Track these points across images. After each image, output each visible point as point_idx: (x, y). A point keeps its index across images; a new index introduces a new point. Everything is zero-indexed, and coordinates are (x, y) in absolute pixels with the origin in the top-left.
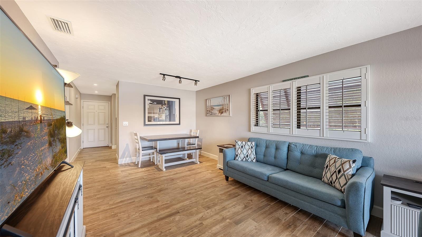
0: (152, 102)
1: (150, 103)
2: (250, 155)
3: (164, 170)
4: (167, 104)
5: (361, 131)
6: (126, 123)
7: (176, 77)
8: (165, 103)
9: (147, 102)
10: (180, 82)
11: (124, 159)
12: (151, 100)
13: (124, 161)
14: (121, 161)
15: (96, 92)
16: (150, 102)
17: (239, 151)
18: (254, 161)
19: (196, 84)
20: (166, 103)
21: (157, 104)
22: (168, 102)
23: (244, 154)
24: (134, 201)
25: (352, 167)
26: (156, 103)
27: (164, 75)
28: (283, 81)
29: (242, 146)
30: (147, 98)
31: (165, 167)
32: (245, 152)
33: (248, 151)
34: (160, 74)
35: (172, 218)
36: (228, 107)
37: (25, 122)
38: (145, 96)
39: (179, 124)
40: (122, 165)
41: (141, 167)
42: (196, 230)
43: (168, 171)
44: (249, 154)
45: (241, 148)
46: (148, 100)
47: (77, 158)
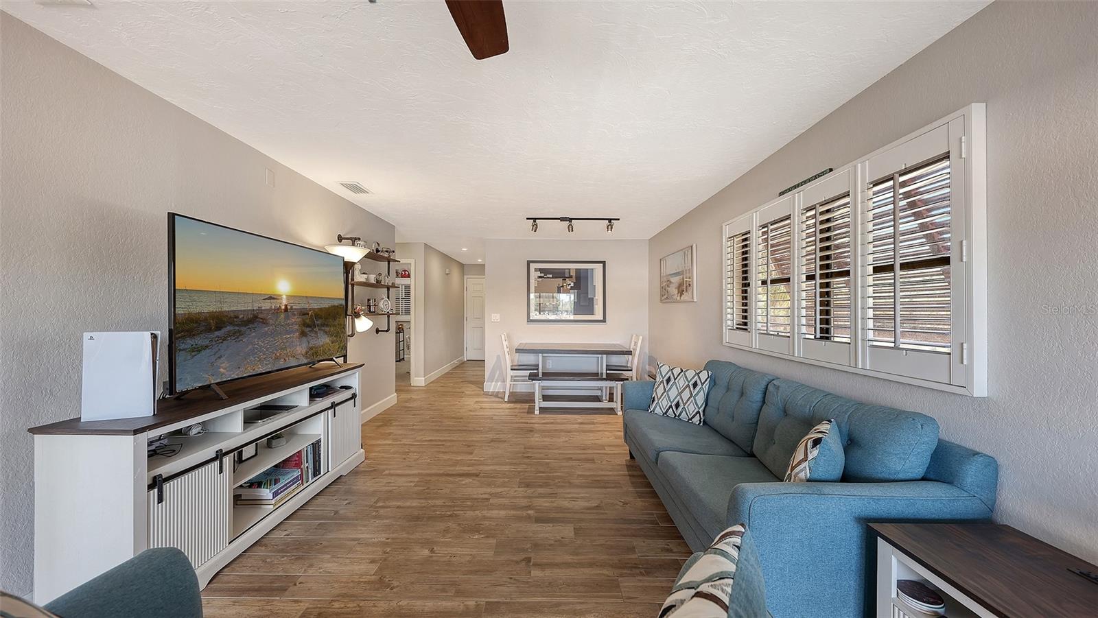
0: (543, 275)
1: (540, 277)
2: (686, 403)
3: (537, 412)
4: (574, 277)
5: (949, 354)
6: (496, 317)
7: (562, 219)
8: (570, 273)
9: (534, 275)
10: (571, 228)
11: (494, 383)
12: (541, 270)
13: (492, 387)
14: (490, 387)
15: (480, 260)
16: (539, 274)
17: (660, 391)
18: (696, 420)
19: (610, 227)
20: (573, 274)
21: (553, 277)
22: (578, 271)
23: (670, 400)
24: (443, 445)
25: (810, 457)
26: (551, 276)
27: (535, 219)
28: (781, 194)
29: (670, 377)
30: (533, 266)
31: (540, 408)
32: (673, 393)
33: (682, 392)
34: (527, 219)
35: (459, 479)
36: (690, 278)
37: (260, 310)
38: (529, 262)
39: (604, 321)
40: (487, 394)
41: (509, 402)
42: (469, 503)
43: (542, 416)
44: (682, 400)
45: (665, 382)
46: (536, 270)
47: (447, 373)
